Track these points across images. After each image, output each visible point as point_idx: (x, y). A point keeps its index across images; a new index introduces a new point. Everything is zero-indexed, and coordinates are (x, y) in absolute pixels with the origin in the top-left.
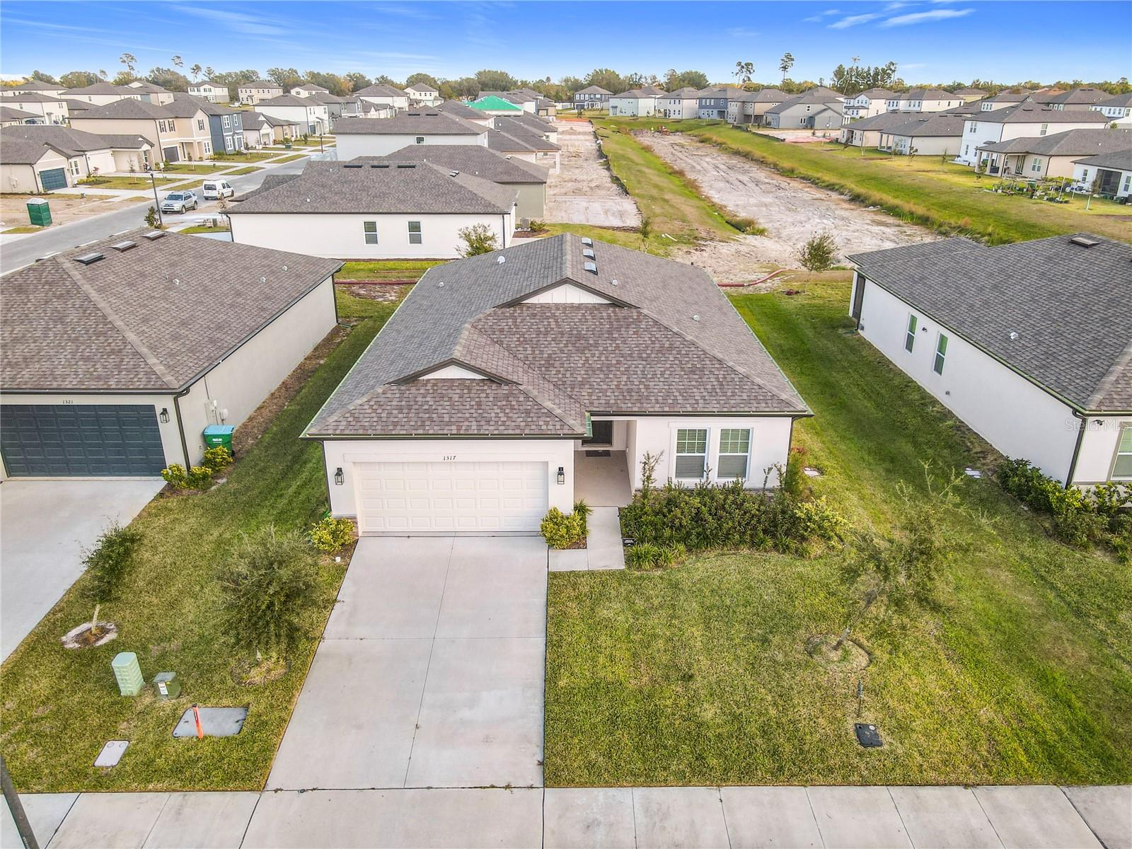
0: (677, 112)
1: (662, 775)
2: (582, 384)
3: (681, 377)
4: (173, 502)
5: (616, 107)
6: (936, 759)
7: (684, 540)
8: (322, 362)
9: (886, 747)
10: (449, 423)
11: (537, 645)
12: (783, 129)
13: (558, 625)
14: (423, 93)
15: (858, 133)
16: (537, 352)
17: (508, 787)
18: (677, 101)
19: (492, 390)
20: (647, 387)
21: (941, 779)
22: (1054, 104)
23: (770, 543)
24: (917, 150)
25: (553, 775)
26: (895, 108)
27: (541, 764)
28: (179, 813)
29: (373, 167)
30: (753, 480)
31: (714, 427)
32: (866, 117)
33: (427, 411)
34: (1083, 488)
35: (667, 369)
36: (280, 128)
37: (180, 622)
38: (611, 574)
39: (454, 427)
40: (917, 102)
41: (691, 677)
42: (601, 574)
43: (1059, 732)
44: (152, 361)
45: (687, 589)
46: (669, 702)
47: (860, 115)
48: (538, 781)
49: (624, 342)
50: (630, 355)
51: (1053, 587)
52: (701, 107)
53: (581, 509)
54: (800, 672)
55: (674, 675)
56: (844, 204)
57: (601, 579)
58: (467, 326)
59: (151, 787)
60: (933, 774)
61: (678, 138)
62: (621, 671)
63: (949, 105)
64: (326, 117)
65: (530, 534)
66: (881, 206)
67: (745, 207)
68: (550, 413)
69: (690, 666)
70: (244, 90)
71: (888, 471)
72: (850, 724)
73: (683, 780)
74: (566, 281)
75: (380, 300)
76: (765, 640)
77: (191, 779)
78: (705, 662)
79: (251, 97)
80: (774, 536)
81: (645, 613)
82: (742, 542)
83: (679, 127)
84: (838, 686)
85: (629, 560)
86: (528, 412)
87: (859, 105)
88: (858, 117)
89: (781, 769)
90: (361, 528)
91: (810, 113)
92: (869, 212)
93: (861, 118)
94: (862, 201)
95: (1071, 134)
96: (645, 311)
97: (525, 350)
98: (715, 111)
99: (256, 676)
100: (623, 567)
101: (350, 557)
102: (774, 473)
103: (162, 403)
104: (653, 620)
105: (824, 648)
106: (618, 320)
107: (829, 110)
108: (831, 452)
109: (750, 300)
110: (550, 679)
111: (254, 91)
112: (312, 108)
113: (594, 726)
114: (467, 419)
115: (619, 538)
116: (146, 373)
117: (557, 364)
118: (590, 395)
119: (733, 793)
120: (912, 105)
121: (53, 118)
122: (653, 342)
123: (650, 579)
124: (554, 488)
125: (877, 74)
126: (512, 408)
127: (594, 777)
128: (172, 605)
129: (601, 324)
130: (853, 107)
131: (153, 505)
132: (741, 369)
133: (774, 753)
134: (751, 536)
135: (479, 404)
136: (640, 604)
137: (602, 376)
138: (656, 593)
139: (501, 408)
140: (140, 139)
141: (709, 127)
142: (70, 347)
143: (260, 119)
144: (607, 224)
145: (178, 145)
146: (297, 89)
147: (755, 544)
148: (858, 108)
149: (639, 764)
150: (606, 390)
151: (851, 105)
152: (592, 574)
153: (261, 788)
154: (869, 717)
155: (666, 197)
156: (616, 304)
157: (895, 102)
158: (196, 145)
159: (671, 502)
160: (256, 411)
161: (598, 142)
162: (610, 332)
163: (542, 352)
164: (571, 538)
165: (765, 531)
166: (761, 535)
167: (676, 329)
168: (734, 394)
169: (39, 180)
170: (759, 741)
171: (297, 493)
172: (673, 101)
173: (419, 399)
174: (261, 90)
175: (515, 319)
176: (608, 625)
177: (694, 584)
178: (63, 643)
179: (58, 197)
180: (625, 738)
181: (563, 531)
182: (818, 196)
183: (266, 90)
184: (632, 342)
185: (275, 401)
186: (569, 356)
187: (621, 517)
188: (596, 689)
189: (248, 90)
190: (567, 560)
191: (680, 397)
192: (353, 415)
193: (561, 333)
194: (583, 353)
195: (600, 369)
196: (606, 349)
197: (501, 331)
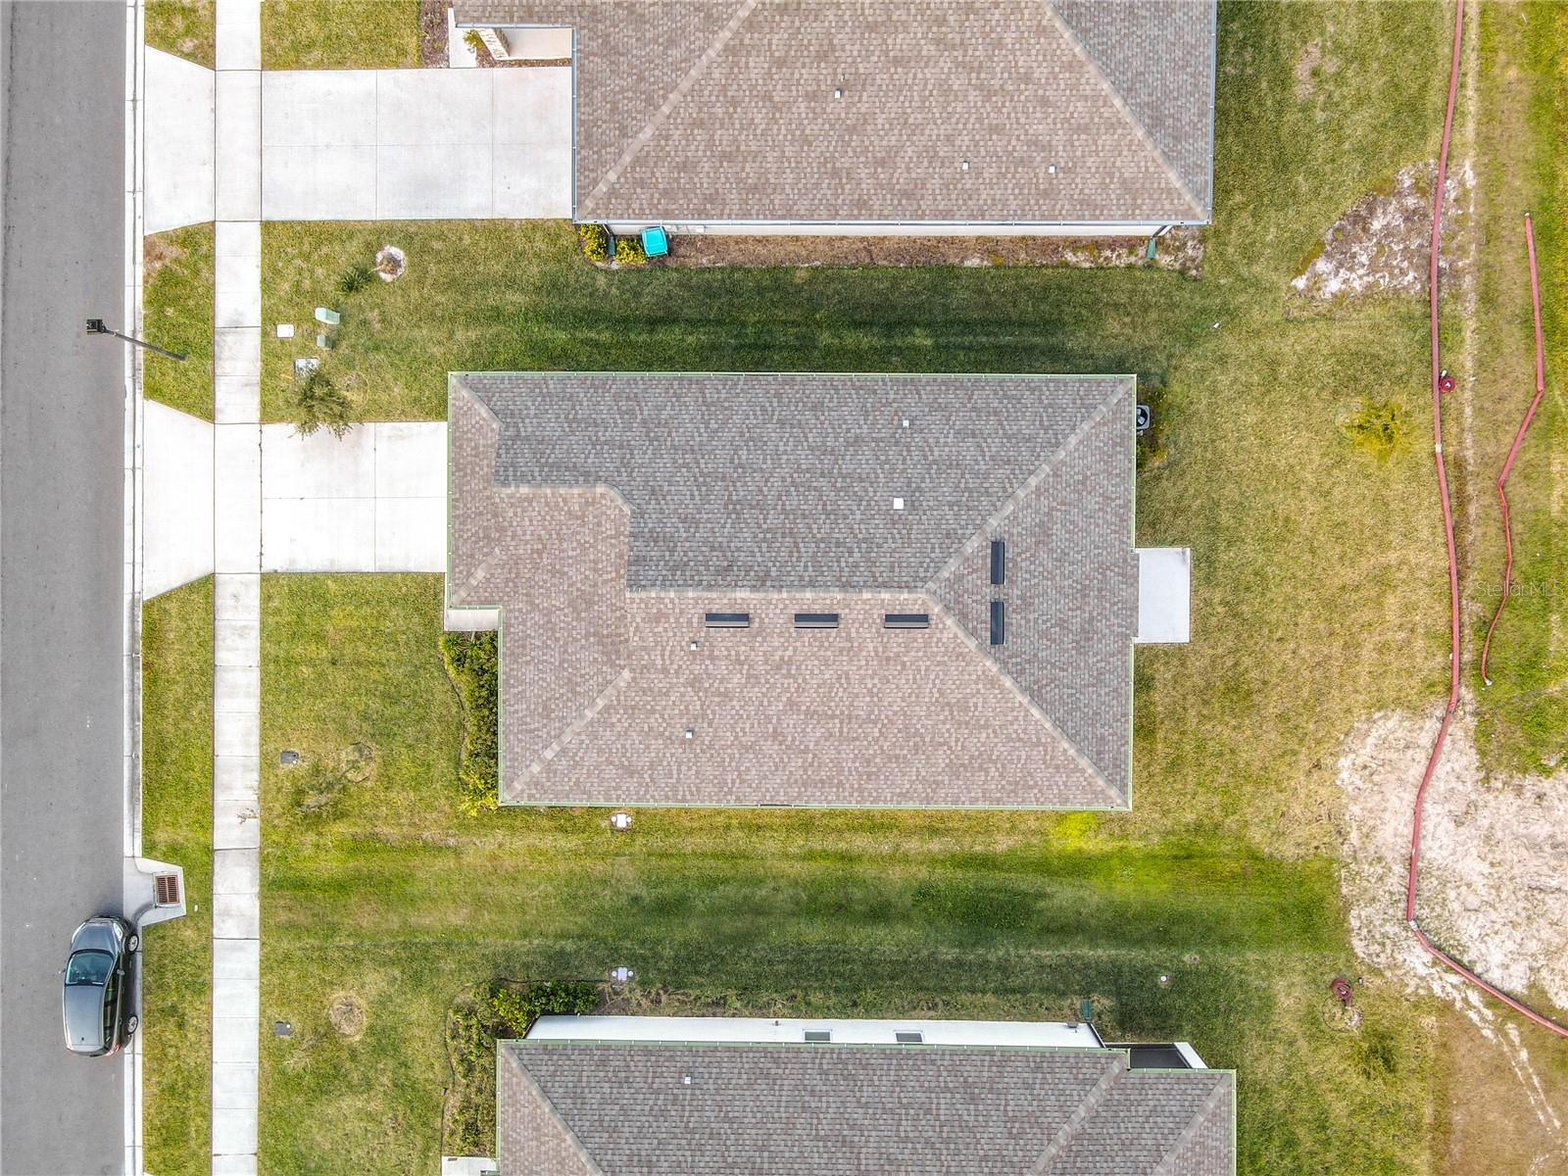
2: (532, 603)
3: (540, 697)
9: (281, 765)
16: (571, 561)
17: (261, 554)
20: (528, 663)
25: (268, 579)
27: (274, 571)
33: (473, 471)
35: (549, 684)
48: (268, 567)
49: (582, 647)
50: (566, 651)
62: (338, 620)
85: (451, 633)
86: (472, 556)
96: (623, 673)
106: (611, 643)
114: (465, 505)
117: (555, 581)
118: (520, 610)
122: (582, 676)
126: (476, 542)
129: (609, 626)
135: (481, 513)
137: (541, 622)
139: (477, 532)
150: (525, 625)
153: (262, 423)
162: (595, 634)
167: (598, 701)
168: (520, 741)
173: (485, 462)
184: (583, 655)
186: (566, 592)
188: (324, 603)
191: (516, 691)
192: (469, 409)
193: (595, 585)
194: (569, 606)
195: (549, 622)
196: (574, 628)
197: (599, 524)
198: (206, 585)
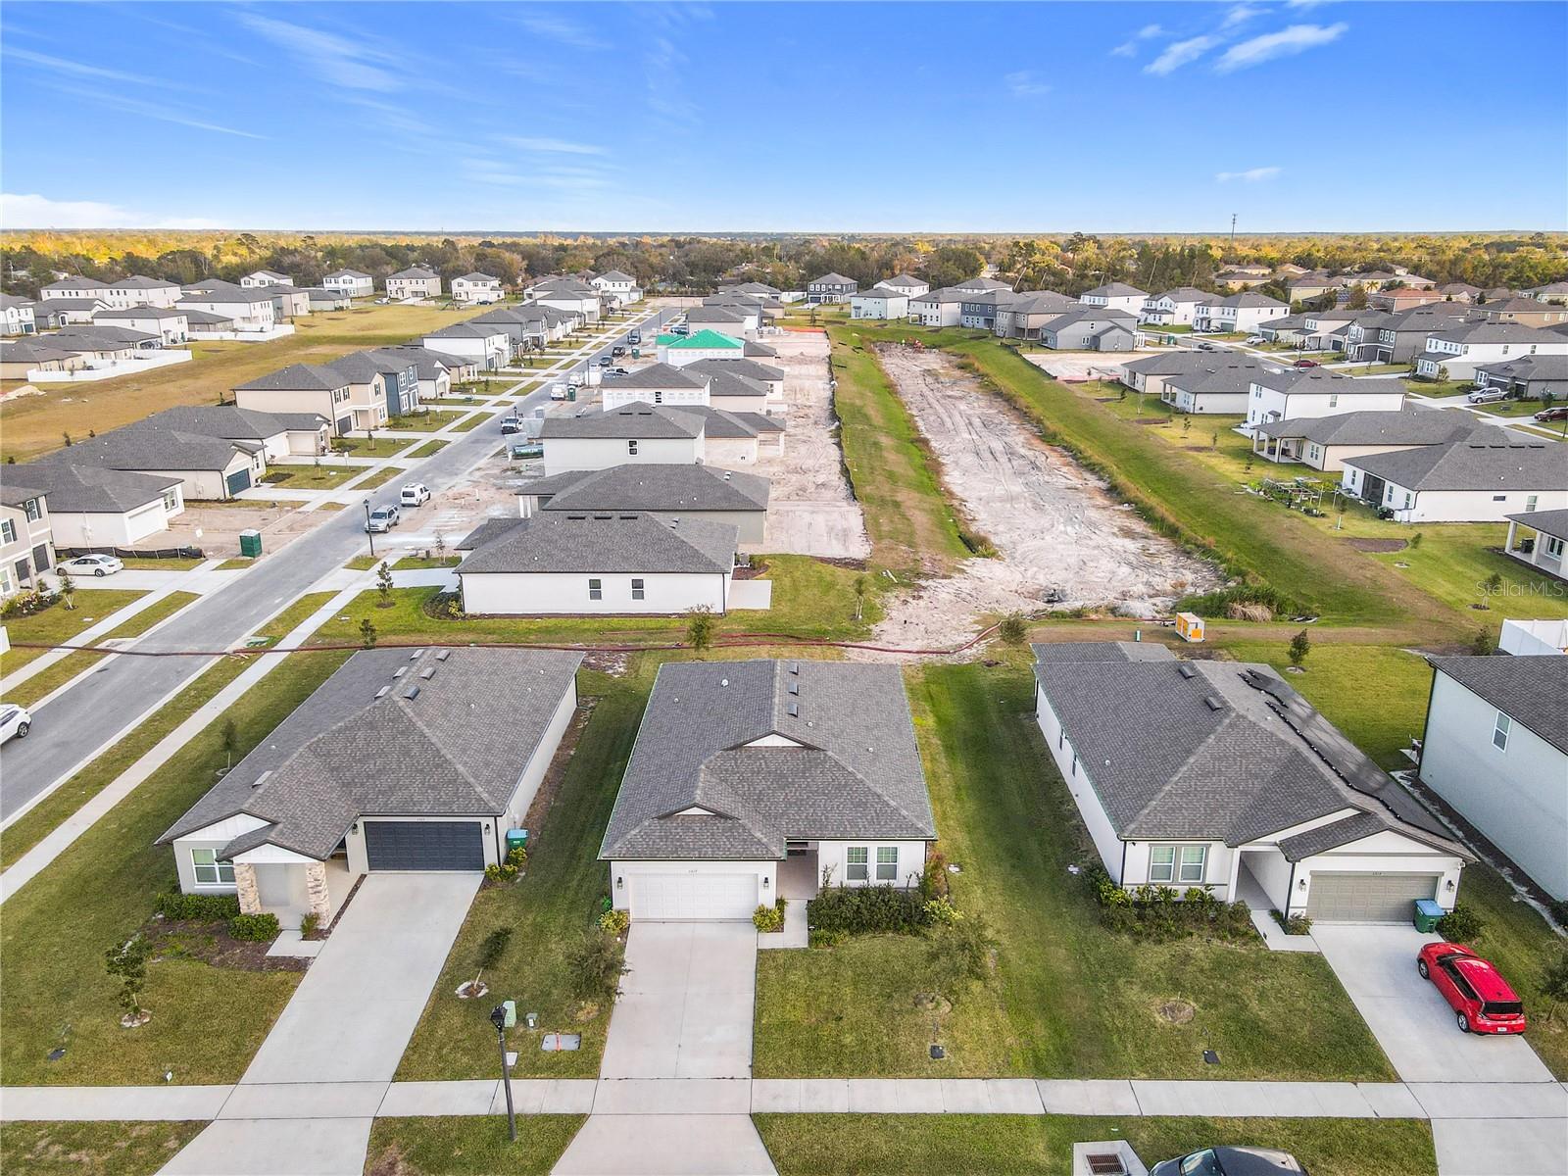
0: (934, 318)
1: (817, 1072)
2: (782, 815)
3: (851, 809)
4: (493, 893)
5: (860, 308)
6: (971, 1065)
7: (848, 926)
8: (572, 753)
9: (945, 1058)
10: (694, 849)
11: (749, 998)
12: (1062, 351)
13: (762, 985)
14: (617, 284)
15: (1139, 377)
16: (752, 789)
17: (732, 1078)
18: (934, 305)
19: (721, 824)
20: (827, 818)
21: (972, 1075)
22: (1385, 330)
23: (907, 929)
24: (1201, 409)
25: (757, 1072)
26: (1205, 315)
27: (750, 1066)
28: (556, 1089)
29: (596, 518)
30: (899, 882)
31: (873, 848)
32: (1171, 324)
33: (678, 840)
34: (1129, 888)
35: (842, 803)
36: (456, 369)
37: (525, 982)
38: (798, 950)
39: (696, 852)
40: (1232, 309)
41: (841, 1018)
42: (792, 950)
43: (1048, 1051)
44: (479, 789)
45: (846, 961)
46: (826, 1033)
47: (1163, 321)
48: (749, 1075)
49: (813, 780)
50: (816, 791)
51: (1087, 960)
52: (963, 312)
53: (780, 903)
54: (907, 1016)
55: (831, 1017)
56: (1099, 498)
57: (792, 954)
58: (703, 767)
59: (537, 1076)
60: (967, 1072)
61: (932, 360)
62: (799, 1014)
63: (1272, 313)
64: (506, 347)
65: (746, 921)
66: (1136, 504)
67: (988, 503)
68: (759, 842)
69: (841, 1012)
70: (392, 281)
71: (1013, 866)
72: (929, 1045)
73: (828, 1075)
74: (774, 732)
75: (610, 672)
76: (890, 996)
77: (559, 1073)
78: (850, 1009)
79: (402, 290)
80: (910, 924)
81: (818, 978)
82: (888, 928)
83: (936, 339)
84: (928, 1024)
85: (810, 942)
86: (745, 841)
87: (1162, 308)
88: (1161, 324)
89: (883, 1070)
90: (632, 917)
91: (1094, 332)
92: (1122, 512)
93: (1164, 324)
94: (1119, 494)
95: (1353, 418)
96: (830, 753)
97: (743, 786)
98: (982, 319)
99: (581, 1016)
100: (806, 946)
101: (627, 938)
102: (914, 876)
103: (484, 821)
104: (821, 983)
105: (925, 1001)
106: (809, 762)
107: (1117, 330)
108: (974, 850)
109: (952, 672)
110: (757, 1018)
111: (406, 282)
112: (490, 338)
113: (781, 1046)
114: (705, 846)
115: (805, 924)
116: (477, 800)
117: (765, 799)
118: (788, 824)
119: (855, 1082)
120: (1226, 313)
121: (171, 337)
122: (833, 780)
123: (822, 954)
124: (761, 891)
125: (1192, 256)
126: (735, 838)
127: (780, 1073)
128: (517, 971)
129: (797, 764)
130: (1155, 311)
131: (480, 894)
132: (893, 803)
133: (881, 1061)
134: (895, 924)
135: (712, 834)
136: (815, 972)
137: (796, 809)
138: (826, 963)
139: (726, 837)
140: (318, 418)
141: (974, 342)
142: (419, 777)
143: (436, 366)
144: (828, 554)
145: (351, 414)
146: (459, 280)
147: (897, 930)
148: (1161, 312)
149: (805, 1067)
150: (799, 820)
151: (1153, 307)
152: (786, 950)
153: (597, 1078)
154: (941, 1042)
155: (899, 497)
156: (807, 747)
157: (1205, 308)
158: (371, 413)
159: (841, 900)
160: (530, 808)
161: (832, 383)
162: (803, 772)
163: (755, 789)
164: (773, 925)
165: (904, 920)
166: (901, 923)
167: (850, 769)
168: (886, 824)
169: (226, 485)
170: (874, 1055)
171: (580, 886)
172: (929, 305)
173: (673, 830)
174: (414, 281)
175: (736, 760)
176: (794, 985)
177: (851, 959)
178: (457, 995)
179: (247, 506)
180: (798, 1053)
181: (767, 921)
182: (1076, 482)
183: (420, 281)
184: (819, 780)
185: (543, 797)
186: (774, 792)
187: (808, 909)
188: (783, 1025)
189: (398, 281)
190: (771, 941)
191: (848, 826)
192: (630, 843)
193: (769, 772)
194: (784, 790)
195: (795, 803)
196: (800, 786)
197: (726, 770)
198: (762, 1122)
